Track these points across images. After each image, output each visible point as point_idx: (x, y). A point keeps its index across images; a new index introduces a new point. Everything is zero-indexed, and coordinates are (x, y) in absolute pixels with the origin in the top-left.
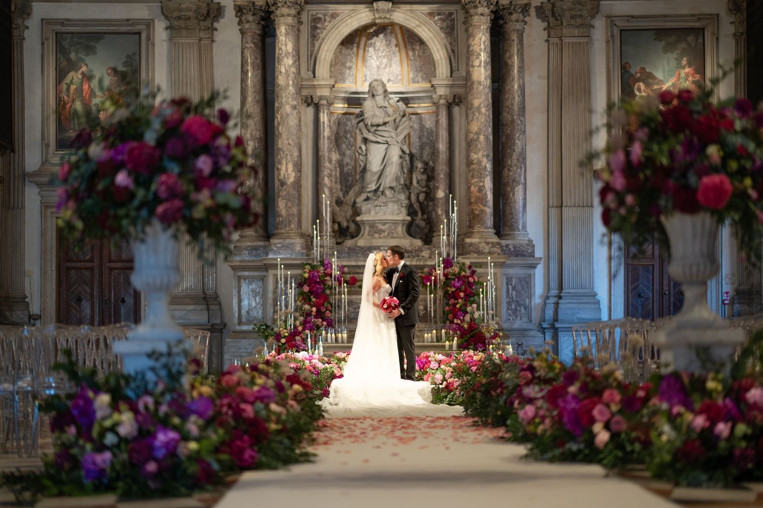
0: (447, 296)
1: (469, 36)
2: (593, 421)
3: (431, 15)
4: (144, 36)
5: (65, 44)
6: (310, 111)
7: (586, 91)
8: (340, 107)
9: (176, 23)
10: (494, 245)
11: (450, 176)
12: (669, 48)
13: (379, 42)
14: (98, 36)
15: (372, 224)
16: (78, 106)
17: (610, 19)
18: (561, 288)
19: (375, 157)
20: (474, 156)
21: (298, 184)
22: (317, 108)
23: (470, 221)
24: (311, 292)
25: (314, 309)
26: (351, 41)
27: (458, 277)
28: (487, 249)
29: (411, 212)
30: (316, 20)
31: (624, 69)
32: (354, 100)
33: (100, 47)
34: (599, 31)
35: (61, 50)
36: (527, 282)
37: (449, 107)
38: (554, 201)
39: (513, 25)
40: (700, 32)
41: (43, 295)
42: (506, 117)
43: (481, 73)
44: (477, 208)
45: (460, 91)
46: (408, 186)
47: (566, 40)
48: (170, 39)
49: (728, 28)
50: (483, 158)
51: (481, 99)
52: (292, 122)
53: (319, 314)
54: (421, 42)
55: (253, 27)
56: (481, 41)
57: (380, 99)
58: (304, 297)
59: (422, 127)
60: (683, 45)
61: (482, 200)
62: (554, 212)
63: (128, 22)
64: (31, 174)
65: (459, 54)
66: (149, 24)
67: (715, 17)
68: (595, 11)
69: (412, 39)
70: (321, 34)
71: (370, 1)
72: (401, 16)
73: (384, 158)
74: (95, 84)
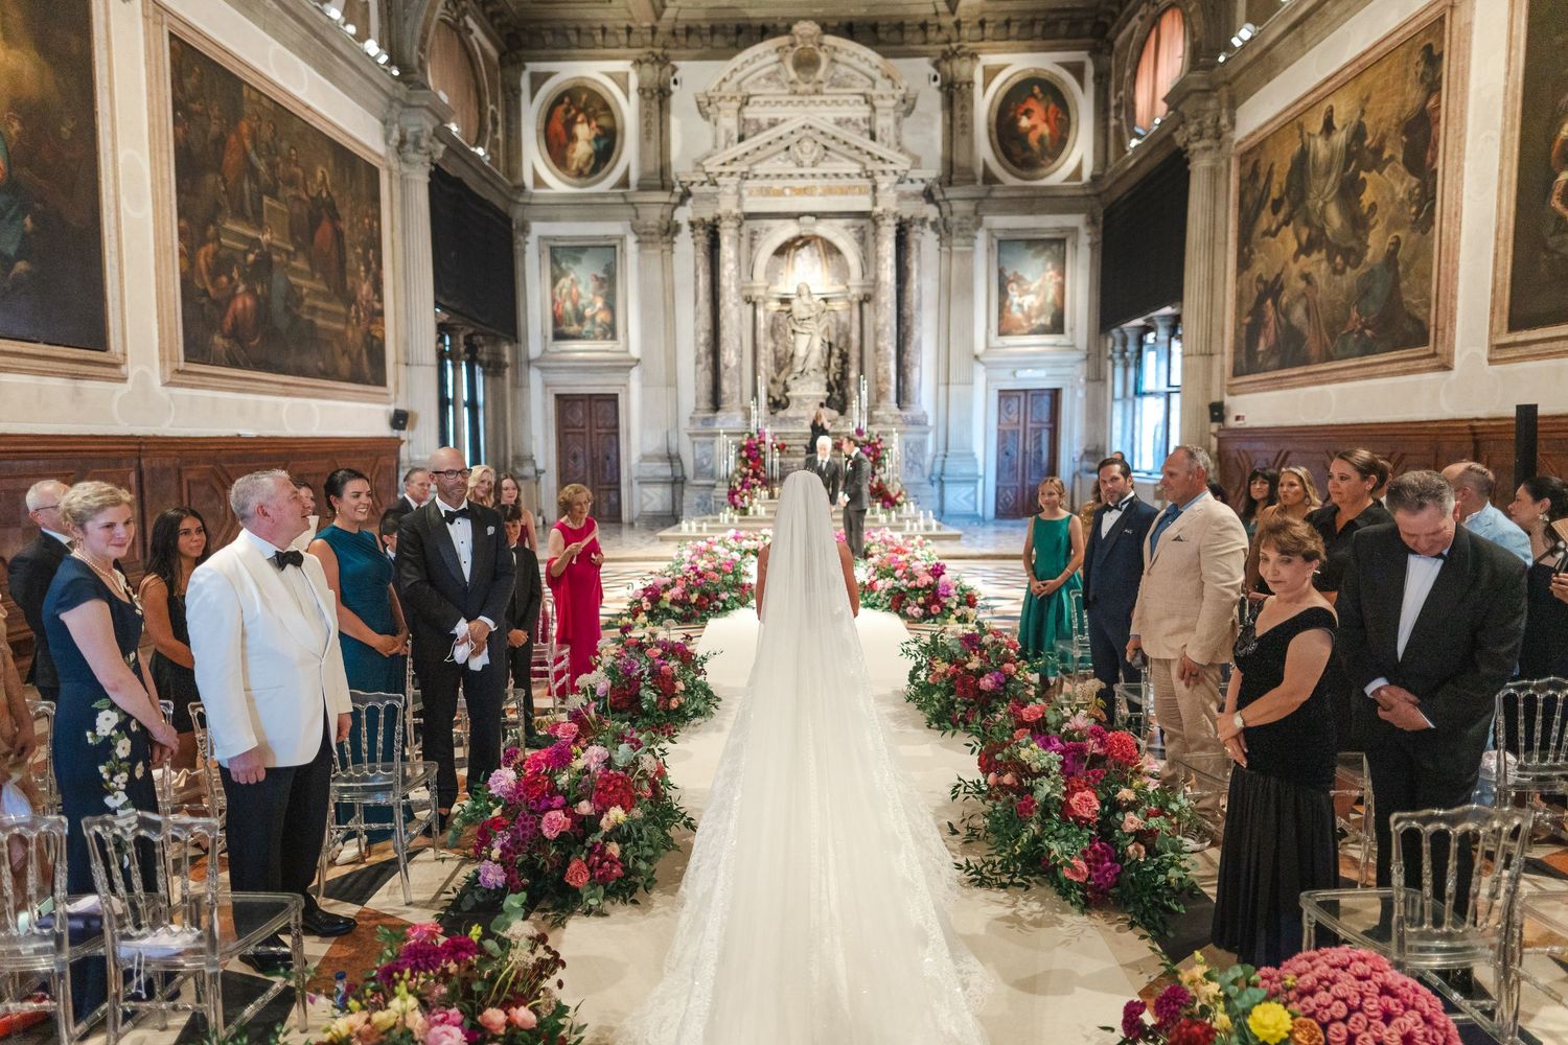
1: (876, 243)
3: (847, 228)
4: (618, 249)
5: (558, 256)
6: (750, 307)
7: (968, 290)
8: (774, 306)
9: (643, 238)
10: (896, 417)
11: (861, 360)
12: (1038, 254)
13: (805, 252)
14: (583, 249)
15: (799, 399)
16: (568, 305)
18: (947, 449)
19: (801, 345)
20: (881, 344)
21: (739, 368)
22: (755, 304)
23: (878, 396)
24: (748, 457)
25: (751, 471)
26: (781, 251)
28: (890, 420)
29: (830, 388)
30: (754, 233)
31: (1001, 272)
32: (785, 301)
33: (585, 258)
34: (981, 241)
35: (554, 261)
36: (921, 445)
37: (861, 304)
38: (942, 380)
39: (914, 235)
40: (1061, 242)
41: (546, 454)
42: (907, 311)
43: (888, 275)
44: (883, 387)
45: (869, 291)
46: (827, 368)
47: (955, 249)
48: (640, 250)
49: (1084, 239)
50: (889, 346)
51: (887, 296)
52: (734, 316)
53: (755, 475)
54: (839, 252)
55: (703, 239)
56: (888, 247)
57: (805, 298)
58: (742, 461)
59: (838, 322)
60: (1048, 253)
61: (887, 380)
62: (942, 389)
63: (606, 237)
64: (534, 360)
65: (869, 260)
66: (622, 239)
67: (1075, 230)
68: (979, 224)
69: (831, 250)
70: (758, 244)
71: (797, 216)
72: (823, 229)
73: (808, 345)
74: (581, 289)
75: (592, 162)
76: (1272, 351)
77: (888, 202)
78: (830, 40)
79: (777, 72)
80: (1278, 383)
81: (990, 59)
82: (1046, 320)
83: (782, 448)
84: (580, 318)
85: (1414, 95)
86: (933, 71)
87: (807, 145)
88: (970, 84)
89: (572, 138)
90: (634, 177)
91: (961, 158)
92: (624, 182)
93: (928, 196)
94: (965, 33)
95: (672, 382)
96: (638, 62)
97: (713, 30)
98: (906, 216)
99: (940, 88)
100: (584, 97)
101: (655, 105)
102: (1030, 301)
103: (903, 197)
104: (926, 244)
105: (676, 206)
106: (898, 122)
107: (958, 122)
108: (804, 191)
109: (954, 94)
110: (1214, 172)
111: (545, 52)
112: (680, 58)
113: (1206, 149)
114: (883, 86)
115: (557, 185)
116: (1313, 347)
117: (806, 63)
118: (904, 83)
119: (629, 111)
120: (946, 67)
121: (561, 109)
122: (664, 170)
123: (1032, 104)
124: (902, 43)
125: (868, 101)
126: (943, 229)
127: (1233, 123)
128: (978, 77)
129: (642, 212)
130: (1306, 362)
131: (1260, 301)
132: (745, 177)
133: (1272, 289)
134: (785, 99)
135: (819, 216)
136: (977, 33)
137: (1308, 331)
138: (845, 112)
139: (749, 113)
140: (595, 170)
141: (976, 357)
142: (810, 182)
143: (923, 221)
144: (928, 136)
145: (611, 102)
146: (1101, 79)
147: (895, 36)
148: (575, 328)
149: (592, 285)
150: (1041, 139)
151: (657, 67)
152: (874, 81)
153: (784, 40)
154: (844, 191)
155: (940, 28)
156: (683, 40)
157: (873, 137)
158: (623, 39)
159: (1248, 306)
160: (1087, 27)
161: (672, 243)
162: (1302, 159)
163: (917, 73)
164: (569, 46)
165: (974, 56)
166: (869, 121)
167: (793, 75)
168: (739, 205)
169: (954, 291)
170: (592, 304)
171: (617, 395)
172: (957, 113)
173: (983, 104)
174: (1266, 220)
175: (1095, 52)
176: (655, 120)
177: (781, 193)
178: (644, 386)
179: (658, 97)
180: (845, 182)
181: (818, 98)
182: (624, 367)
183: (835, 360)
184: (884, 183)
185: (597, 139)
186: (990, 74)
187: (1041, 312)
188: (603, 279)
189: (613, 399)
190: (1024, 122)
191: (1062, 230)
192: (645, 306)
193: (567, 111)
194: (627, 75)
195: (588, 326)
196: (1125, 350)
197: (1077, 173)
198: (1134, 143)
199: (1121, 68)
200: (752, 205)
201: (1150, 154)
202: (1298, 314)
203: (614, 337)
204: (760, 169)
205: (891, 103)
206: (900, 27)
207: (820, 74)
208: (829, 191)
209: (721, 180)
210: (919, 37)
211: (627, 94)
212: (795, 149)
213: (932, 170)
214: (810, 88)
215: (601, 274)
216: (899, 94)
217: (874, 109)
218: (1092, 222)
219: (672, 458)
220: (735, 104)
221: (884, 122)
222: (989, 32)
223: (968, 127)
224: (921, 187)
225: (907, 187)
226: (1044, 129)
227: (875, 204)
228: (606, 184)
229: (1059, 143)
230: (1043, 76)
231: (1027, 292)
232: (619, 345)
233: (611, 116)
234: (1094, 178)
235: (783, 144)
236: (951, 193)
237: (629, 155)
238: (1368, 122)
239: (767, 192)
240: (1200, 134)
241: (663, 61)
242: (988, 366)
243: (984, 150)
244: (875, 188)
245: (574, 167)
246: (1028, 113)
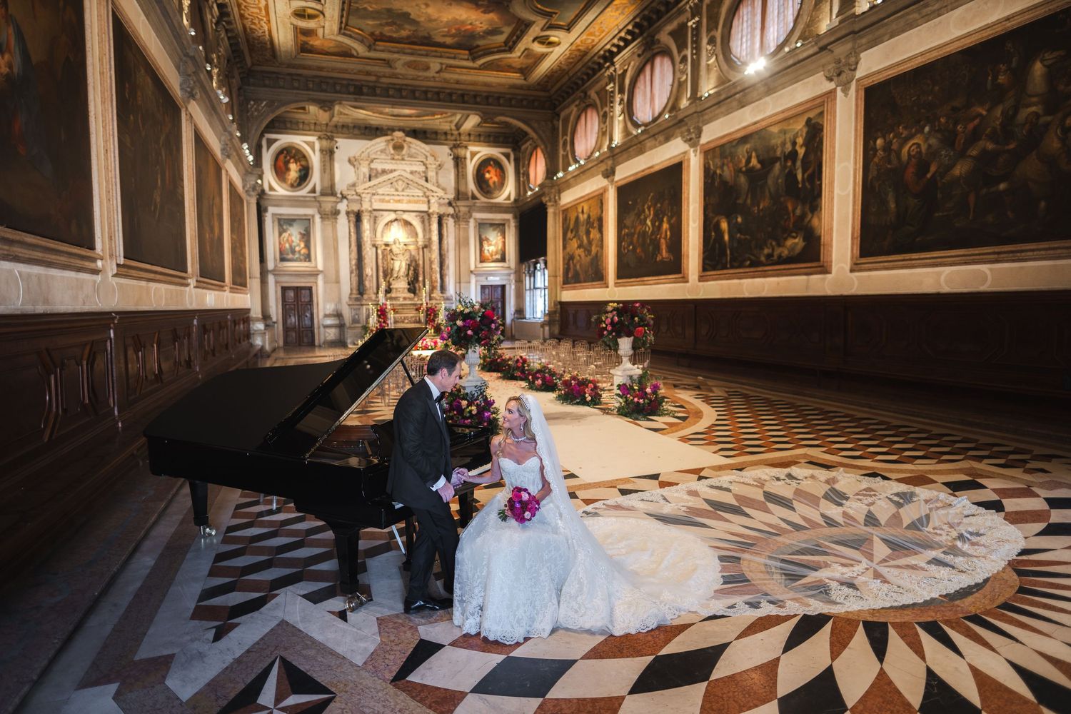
0: (427, 315)
1: (430, 225)
2: (585, 393)
3: (416, 216)
4: (311, 221)
5: (282, 223)
6: (374, 249)
7: (467, 244)
8: (383, 247)
9: (323, 216)
10: (441, 297)
11: (424, 272)
12: (494, 230)
13: (395, 224)
14: (294, 220)
15: (396, 289)
16: (287, 246)
17: (475, 219)
19: (397, 265)
20: (433, 266)
21: (372, 276)
22: (377, 248)
23: (433, 288)
24: (381, 314)
25: (382, 320)
26: (387, 224)
27: (431, 308)
28: (438, 298)
29: (409, 284)
30: (376, 217)
31: (480, 236)
32: (387, 245)
33: (295, 224)
34: (472, 223)
35: (280, 225)
37: (423, 248)
38: (458, 281)
39: (444, 221)
40: (504, 225)
41: (277, 314)
42: (443, 252)
43: (435, 238)
44: (435, 284)
45: (427, 243)
46: (408, 275)
47: (461, 226)
48: (322, 222)
49: (513, 224)
50: (436, 267)
51: (435, 247)
52: (370, 253)
53: (384, 322)
54: (411, 224)
55: (353, 218)
56: (435, 227)
57: (397, 245)
58: (379, 316)
59: (411, 255)
61: (436, 281)
62: (458, 285)
63: (305, 215)
64: (271, 271)
65: (426, 230)
66: (313, 216)
67: (508, 220)
68: (471, 217)
69: (407, 223)
70: (378, 222)
71: (395, 211)
72: (406, 216)
73: (400, 265)
74: (293, 238)
75: (298, 181)
76: (572, 277)
77: (435, 208)
78: (408, 139)
79: (385, 149)
80: (574, 288)
81: (473, 148)
82: (498, 256)
83: (394, 310)
84: (293, 252)
85: (599, 211)
86: (450, 152)
87: (400, 182)
88: (465, 158)
89: (288, 169)
90: (318, 189)
91: (462, 189)
92: (313, 191)
93: (450, 204)
94: (462, 137)
95: (338, 282)
96: (320, 138)
97: (354, 127)
98: (442, 213)
99: (453, 159)
100: (294, 151)
101: (327, 158)
102: (492, 248)
103: (440, 205)
104: (450, 223)
105: (337, 203)
106: (437, 173)
107: (460, 174)
108: (399, 201)
109: (459, 162)
110: (555, 214)
111: (274, 130)
112: (338, 137)
113: (552, 205)
114: (431, 159)
115: (281, 190)
116: (582, 277)
117: (398, 147)
118: (440, 160)
119: (315, 159)
120: (455, 151)
121: (282, 157)
122: (332, 186)
123: (490, 168)
124: (436, 139)
125: (425, 164)
126: (456, 217)
127: (560, 198)
128: (468, 155)
129: (322, 205)
130: (580, 282)
131: (569, 260)
132: (373, 194)
133: (571, 257)
134: (389, 161)
135: (404, 211)
136: (467, 138)
137: (580, 272)
138: (414, 168)
139: (373, 166)
140: (299, 184)
141: (471, 272)
142: (401, 198)
143: (448, 215)
144: (449, 178)
145: (306, 154)
146: (517, 161)
147: (434, 136)
148: (290, 256)
149: (299, 236)
150: (494, 183)
151: (329, 141)
152: (427, 157)
153: (389, 138)
154: (416, 202)
155: (452, 134)
156: (340, 130)
157: (427, 181)
158: (312, 127)
159: (566, 261)
160: (510, 140)
161: (336, 219)
162: (577, 218)
163: (443, 152)
164: (286, 128)
165: (466, 147)
166: (424, 172)
167: (392, 152)
168: (371, 206)
169: (462, 243)
170: (298, 245)
171: (311, 287)
172: (460, 170)
173: (471, 167)
174: (569, 235)
175: (514, 150)
176: (328, 164)
177: (389, 202)
178: (326, 282)
179: (329, 154)
180: (416, 198)
181: (403, 162)
182: (315, 274)
183: (411, 272)
184: (433, 200)
185: (300, 171)
186: (473, 154)
187: (497, 253)
188: (304, 235)
189: (310, 289)
190: (487, 176)
191: (504, 220)
192: (325, 247)
193: (286, 157)
194: (314, 143)
195: (297, 256)
196: (529, 270)
197: (508, 198)
198: (529, 193)
199: (524, 158)
200: (376, 206)
201: (535, 199)
202: (578, 267)
203: (310, 261)
204: (380, 191)
205: (434, 166)
206: (436, 133)
207: (404, 152)
208: (409, 202)
209: (363, 195)
210: (443, 137)
211: (314, 151)
212: (395, 184)
213: (451, 196)
214: (400, 157)
215: (303, 232)
216: (437, 163)
217: (427, 168)
218: (515, 217)
219: (338, 315)
220: (367, 162)
221: (431, 174)
222: (472, 138)
223: (465, 176)
224: (447, 201)
225: (442, 201)
226: (495, 179)
227: (429, 208)
228: (304, 192)
229: (502, 184)
230: (494, 157)
231: (491, 245)
232: (312, 264)
233: (307, 161)
234: (516, 201)
235: (390, 181)
236: (459, 203)
237: (316, 179)
238: (591, 214)
239: (383, 201)
240: (550, 201)
241: (331, 138)
242: (477, 275)
243: (471, 186)
244: (429, 202)
245: (289, 182)
246: (488, 172)
